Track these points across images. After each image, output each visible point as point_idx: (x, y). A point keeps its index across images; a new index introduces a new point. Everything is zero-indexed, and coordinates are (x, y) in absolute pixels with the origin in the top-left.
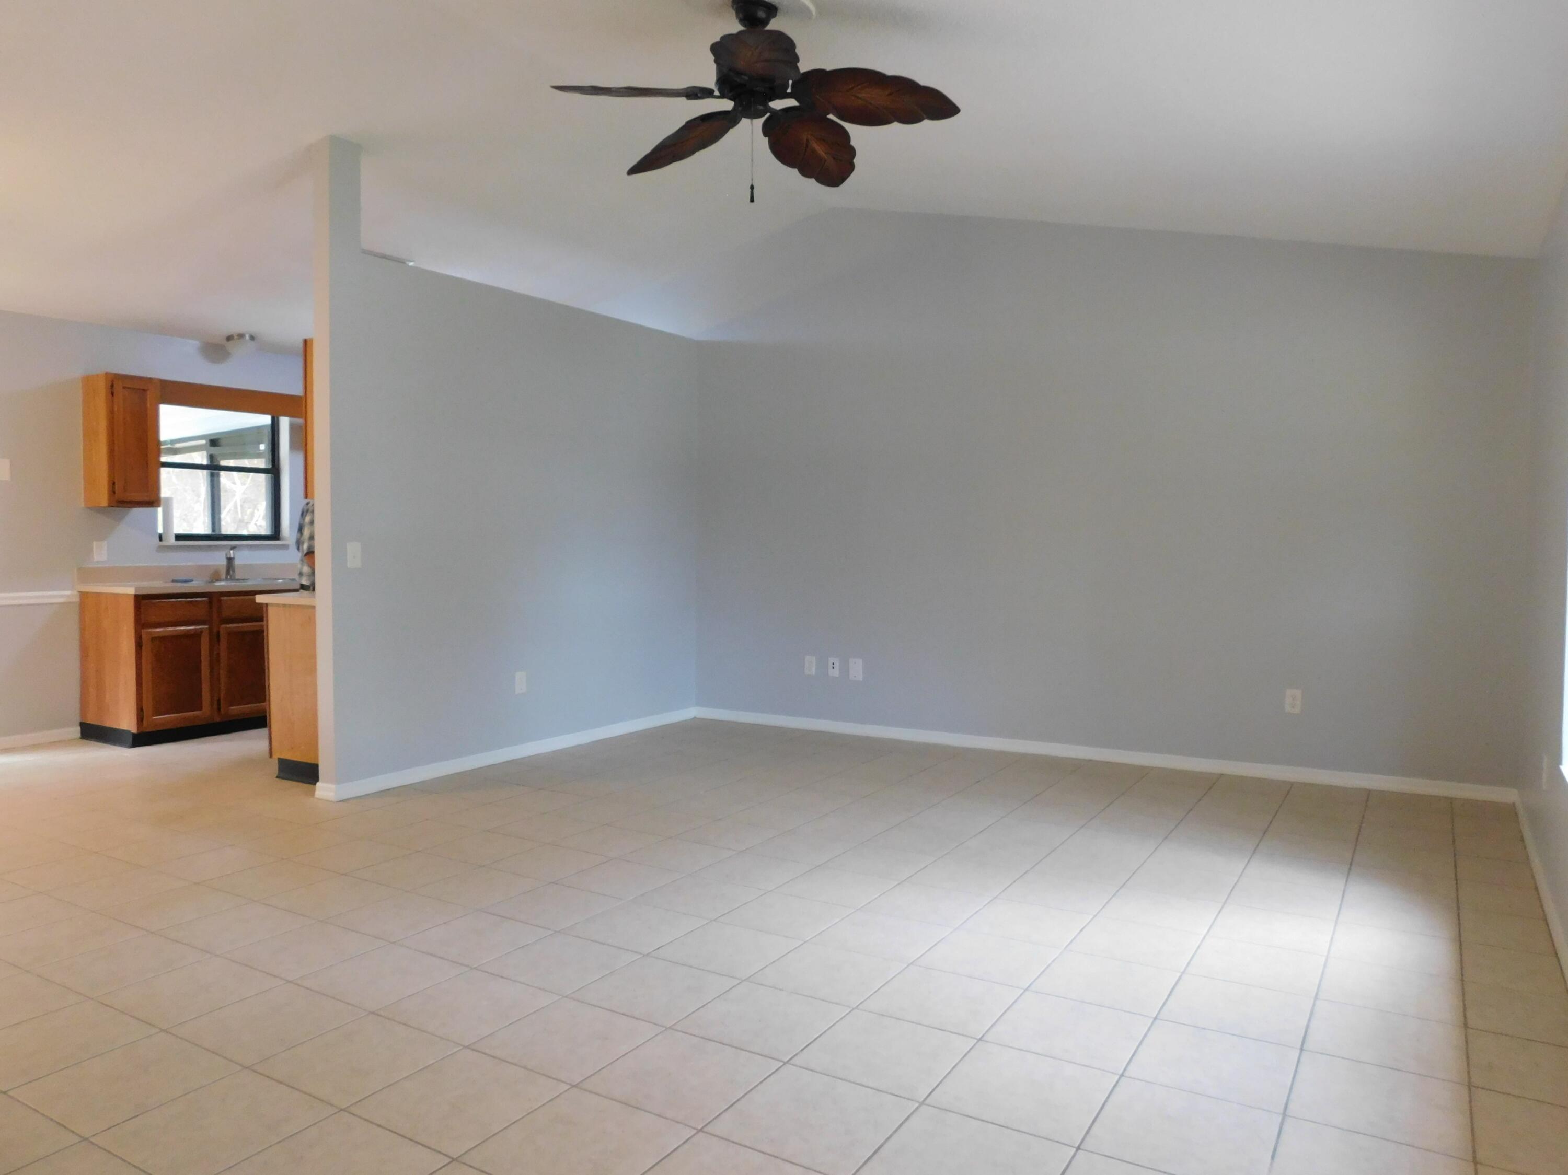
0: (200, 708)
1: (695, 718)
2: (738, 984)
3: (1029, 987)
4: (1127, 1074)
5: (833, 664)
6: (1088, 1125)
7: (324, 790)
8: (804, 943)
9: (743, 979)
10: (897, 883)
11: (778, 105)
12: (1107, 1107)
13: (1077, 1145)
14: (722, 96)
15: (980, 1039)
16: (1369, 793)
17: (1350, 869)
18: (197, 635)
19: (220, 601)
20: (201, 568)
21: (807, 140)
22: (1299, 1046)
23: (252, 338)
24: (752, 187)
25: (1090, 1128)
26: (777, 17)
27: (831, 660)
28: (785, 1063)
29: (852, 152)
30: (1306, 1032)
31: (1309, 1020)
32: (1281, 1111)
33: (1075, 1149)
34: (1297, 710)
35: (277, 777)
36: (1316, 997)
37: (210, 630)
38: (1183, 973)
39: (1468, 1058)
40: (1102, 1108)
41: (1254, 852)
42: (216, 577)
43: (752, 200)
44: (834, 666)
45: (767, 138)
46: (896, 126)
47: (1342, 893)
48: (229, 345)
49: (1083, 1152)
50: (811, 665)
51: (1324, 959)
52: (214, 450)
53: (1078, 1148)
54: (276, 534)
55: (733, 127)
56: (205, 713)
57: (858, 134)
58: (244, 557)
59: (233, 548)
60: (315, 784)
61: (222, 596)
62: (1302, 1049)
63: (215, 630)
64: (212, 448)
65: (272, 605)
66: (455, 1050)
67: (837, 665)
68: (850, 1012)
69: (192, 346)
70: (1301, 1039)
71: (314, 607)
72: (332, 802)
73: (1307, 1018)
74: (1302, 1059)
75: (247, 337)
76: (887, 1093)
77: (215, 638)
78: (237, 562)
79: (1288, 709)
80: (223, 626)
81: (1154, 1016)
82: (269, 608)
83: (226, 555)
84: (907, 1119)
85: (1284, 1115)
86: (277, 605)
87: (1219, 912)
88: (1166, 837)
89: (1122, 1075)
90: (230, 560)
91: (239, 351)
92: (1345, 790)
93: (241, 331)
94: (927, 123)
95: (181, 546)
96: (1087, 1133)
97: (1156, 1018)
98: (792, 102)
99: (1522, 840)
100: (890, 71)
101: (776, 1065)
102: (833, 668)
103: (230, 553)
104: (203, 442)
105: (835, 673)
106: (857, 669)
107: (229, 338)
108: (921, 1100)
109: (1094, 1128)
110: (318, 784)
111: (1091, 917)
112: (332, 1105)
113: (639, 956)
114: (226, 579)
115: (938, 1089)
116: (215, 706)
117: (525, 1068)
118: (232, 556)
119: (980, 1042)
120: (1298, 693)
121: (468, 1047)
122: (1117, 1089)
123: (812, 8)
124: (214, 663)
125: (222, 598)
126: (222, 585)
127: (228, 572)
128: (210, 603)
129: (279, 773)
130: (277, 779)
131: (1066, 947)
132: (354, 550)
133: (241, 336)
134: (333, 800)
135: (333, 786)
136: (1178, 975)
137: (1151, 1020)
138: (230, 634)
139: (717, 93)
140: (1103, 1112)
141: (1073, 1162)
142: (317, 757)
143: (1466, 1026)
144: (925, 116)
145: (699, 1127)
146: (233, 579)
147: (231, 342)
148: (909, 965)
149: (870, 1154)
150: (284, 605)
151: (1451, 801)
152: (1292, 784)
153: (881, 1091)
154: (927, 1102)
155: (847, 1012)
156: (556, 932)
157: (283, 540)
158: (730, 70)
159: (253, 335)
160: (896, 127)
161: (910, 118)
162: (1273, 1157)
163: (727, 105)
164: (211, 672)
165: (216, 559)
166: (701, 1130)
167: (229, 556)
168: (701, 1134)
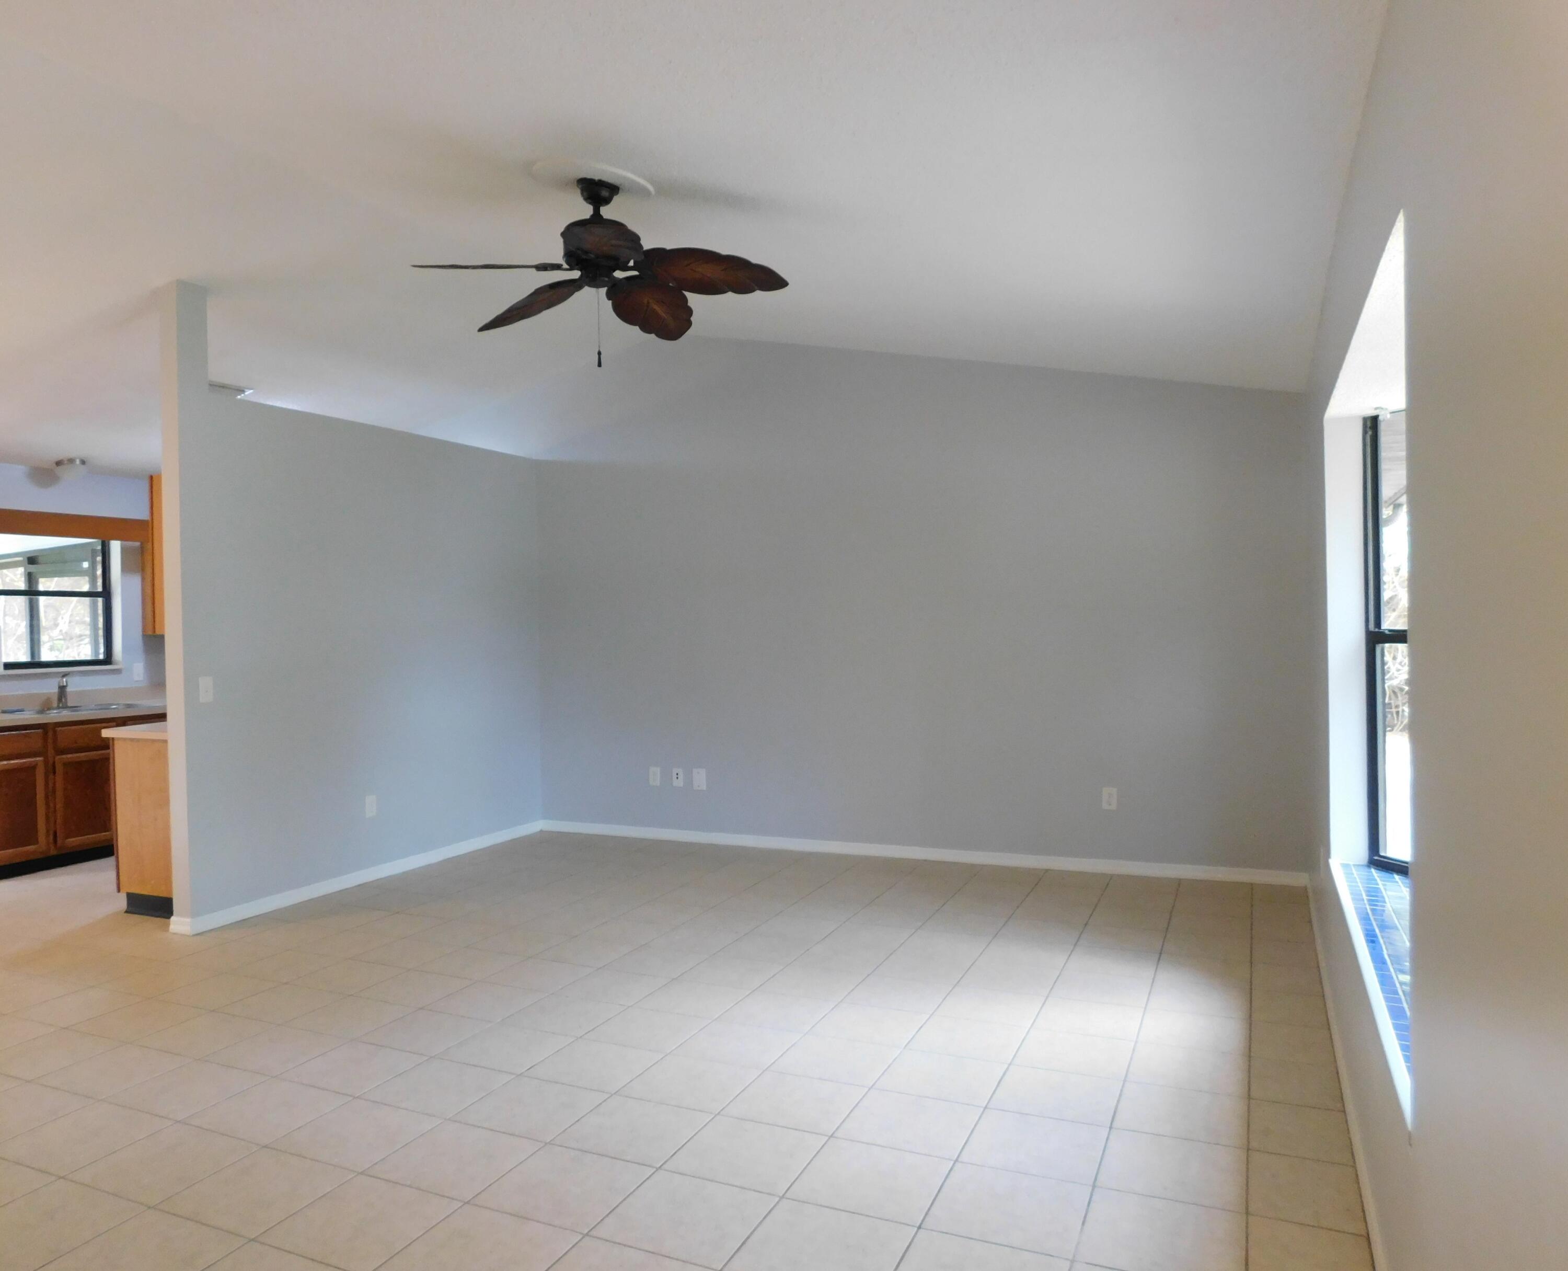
0: (36, 842)
1: (541, 831)
2: (609, 1098)
3: (873, 1086)
4: (960, 1160)
5: (677, 774)
6: (928, 1206)
7: (179, 924)
8: (666, 1056)
9: (613, 1093)
10: (750, 991)
11: (619, 274)
12: (943, 1190)
13: (918, 1225)
14: (571, 269)
15: (832, 1136)
16: (1179, 882)
17: (1159, 959)
18: (32, 768)
19: (55, 732)
20: (31, 696)
21: (648, 303)
22: (1109, 1125)
23: (83, 462)
24: (599, 353)
25: (929, 1209)
26: (618, 195)
27: (675, 771)
28: (657, 1169)
29: (690, 312)
30: (1115, 1113)
31: (1118, 1101)
32: (1091, 1183)
33: (916, 1229)
34: (1114, 807)
35: (126, 912)
36: (1125, 1081)
37: (46, 762)
38: (1010, 1064)
39: (1249, 1126)
40: (939, 1191)
41: (1075, 945)
42: (46, 707)
43: (600, 365)
44: (678, 776)
45: (611, 301)
46: (730, 295)
47: (1151, 980)
48: (59, 470)
49: (923, 1230)
50: (655, 776)
51: (1133, 1044)
52: (32, 568)
53: (919, 1227)
54: (108, 659)
55: (578, 290)
56: (42, 845)
57: (694, 300)
58: (76, 684)
59: (65, 675)
60: (169, 918)
61: (58, 727)
62: (1111, 1128)
63: (51, 762)
64: (31, 566)
65: (119, 739)
66: (350, 1177)
67: (681, 776)
68: (713, 1118)
69: (19, 471)
70: (1110, 1119)
71: (165, 742)
72: (188, 936)
73: (1117, 1099)
74: (1111, 1137)
75: (78, 462)
76: (750, 1189)
77: (51, 769)
78: (69, 689)
79: (1105, 806)
80: (58, 757)
81: (984, 1106)
82: (116, 742)
83: (59, 683)
84: (770, 1212)
85: (1094, 1187)
86: (124, 739)
87: (1044, 1004)
88: (995, 936)
89: (957, 1160)
90: (62, 689)
91: (68, 475)
92: (1158, 880)
93: (72, 455)
94: (758, 293)
95: (9, 676)
96: (927, 1214)
97: (986, 1108)
98: (635, 273)
99: (1310, 922)
100: (724, 251)
101: (650, 1171)
102: (677, 778)
103: (63, 681)
104: (21, 559)
105: (679, 783)
106: (700, 779)
107: (59, 463)
108: (781, 1195)
109: (933, 1209)
110: (173, 918)
111: (928, 1016)
112: (242, 1236)
113: (513, 1076)
114: (58, 708)
115: (796, 1183)
116: (51, 837)
117: (418, 1189)
118: (65, 684)
119: (832, 1139)
120: (1114, 791)
121: (362, 1173)
122: (952, 1173)
123: (650, 188)
124: (50, 794)
125: (57, 729)
126: (55, 716)
127: (60, 700)
128: (46, 733)
129: (128, 907)
130: (126, 914)
131: (906, 1046)
132: (206, 684)
133: (71, 461)
134: (188, 934)
135: (188, 920)
136: (1006, 1066)
137: (982, 1109)
138: (66, 764)
139: (565, 266)
140: (941, 1195)
141: (915, 1240)
142: (171, 891)
143: (1249, 1097)
144: (756, 287)
145: (586, 1231)
146: (66, 707)
147: (60, 468)
148: (764, 1071)
149: (739, 1245)
150: (132, 740)
151: (1252, 886)
152: (1112, 877)
153: (745, 1189)
154: (788, 1195)
155: (712, 1117)
156: (431, 1057)
157: (116, 664)
158: (578, 249)
159: (83, 458)
160: (730, 297)
161: (743, 289)
162: (1083, 1223)
163: (576, 274)
164: (47, 804)
165: (49, 687)
166: (587, 1234)
167: (61, 685)
168: (587, 1238)
